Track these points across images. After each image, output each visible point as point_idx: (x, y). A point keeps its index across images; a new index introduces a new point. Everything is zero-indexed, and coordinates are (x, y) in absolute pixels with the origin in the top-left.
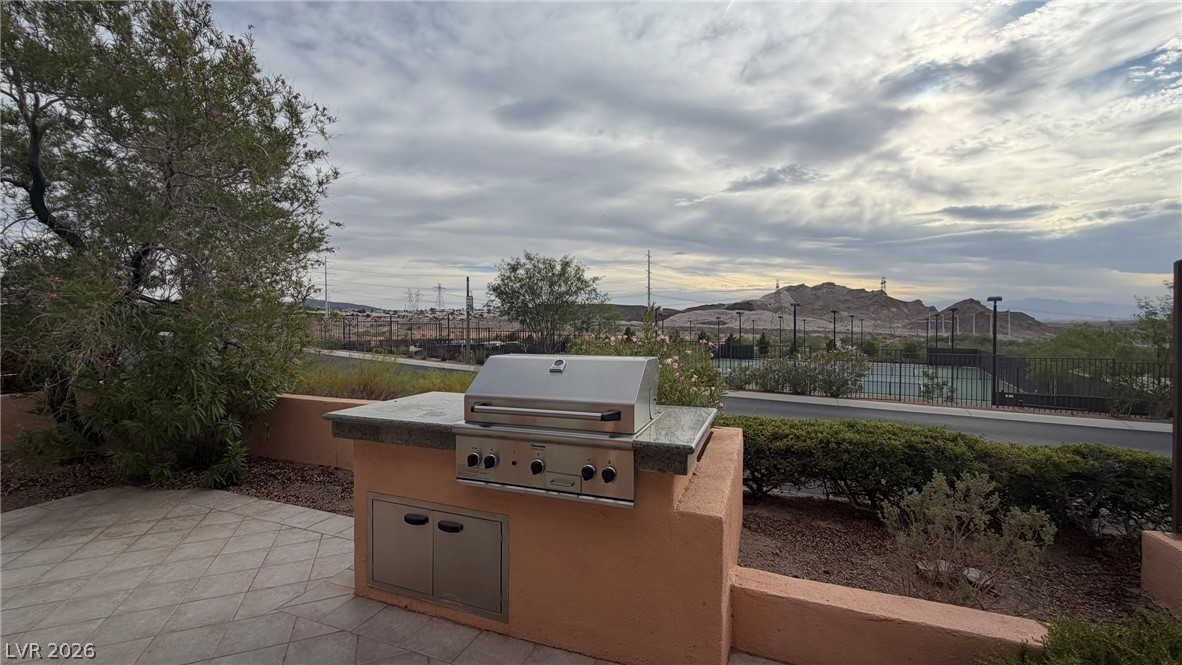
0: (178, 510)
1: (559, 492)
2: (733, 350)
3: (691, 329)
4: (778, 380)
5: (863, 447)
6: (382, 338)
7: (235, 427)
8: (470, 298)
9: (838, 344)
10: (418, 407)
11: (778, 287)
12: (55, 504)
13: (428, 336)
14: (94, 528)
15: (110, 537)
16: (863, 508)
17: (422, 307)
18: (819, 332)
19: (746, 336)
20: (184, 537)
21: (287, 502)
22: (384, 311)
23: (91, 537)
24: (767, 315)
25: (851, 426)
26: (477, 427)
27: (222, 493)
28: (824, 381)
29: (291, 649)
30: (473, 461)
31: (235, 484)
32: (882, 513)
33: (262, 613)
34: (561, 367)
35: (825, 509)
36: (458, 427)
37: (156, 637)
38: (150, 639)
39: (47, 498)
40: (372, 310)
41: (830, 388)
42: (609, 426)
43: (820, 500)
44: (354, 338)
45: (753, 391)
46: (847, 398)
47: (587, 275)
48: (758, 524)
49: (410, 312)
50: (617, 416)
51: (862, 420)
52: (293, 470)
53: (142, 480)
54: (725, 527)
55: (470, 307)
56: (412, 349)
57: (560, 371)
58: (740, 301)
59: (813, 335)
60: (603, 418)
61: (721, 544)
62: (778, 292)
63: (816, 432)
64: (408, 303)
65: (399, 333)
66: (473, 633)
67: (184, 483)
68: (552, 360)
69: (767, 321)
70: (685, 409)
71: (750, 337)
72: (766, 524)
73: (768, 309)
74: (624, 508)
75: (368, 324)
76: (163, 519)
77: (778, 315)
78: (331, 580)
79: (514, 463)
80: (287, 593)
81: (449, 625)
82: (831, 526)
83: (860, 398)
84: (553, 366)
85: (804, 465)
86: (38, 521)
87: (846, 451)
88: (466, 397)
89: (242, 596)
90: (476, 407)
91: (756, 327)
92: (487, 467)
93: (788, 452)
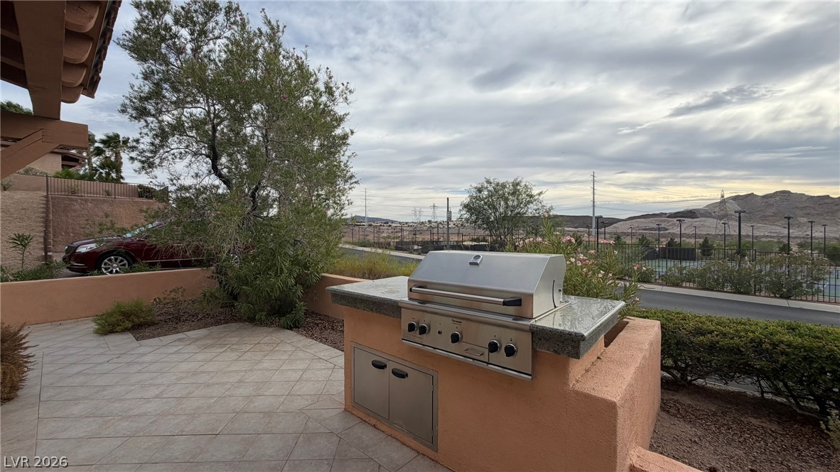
0: (266, 340)
1: (473, 359)
2: (675, 251)
3: (632, 235)
4: (718, 279)
5: (805, 351)
6: (397, 240)
7: (300, 291)
8: (449, 213)
9: (794, 248)
10: (385, 286)
11: (723, 197)
12: (214, 329)
13: (426, 239)
14: (226, 344)
15: (232, 350)
16: (806, 413)
17: (423, 220)
18: (771, 237)
19: (687, 240)
20: (265, 356)
21: (321, 342)
22: (400, 223)
23: (224, 349)
24: (711, 222)
25: (792, 329)
26: (416, 303)
27: (289, 332)
28: (772, 283)
29: (301, 439)
30: (411, 328)
31: (296, 327)
32: (826, 426)
33: (291, 410)
34: (478, 261)
35: (759, 406)
36: (402, 302)
37: (237, 413)
38: (234, 414)
39: (212, 325)
40: (393, 222)
41: (780, 290)
42: (511, 310)
43: (754, 398)
44: (382, 240)
45: (690, 288)
46: (801, 300)
47: (535, 192)
48: (679, 410)
49: (416, 223)
50: (518, 302)
51: (807, 323)
52: (328, 321)
53: (252, 320)
54: (620, 412)
55: (449, 218)
56: (416, 247)
57: (477, 264)
58: (682, 210)
59: (764, 239)
60: (505, 304)
61: (615, 426)
62: (724, 201)
63: (746, 331)
64: (414, 217)
65: (408, 237)
66: (413, 454)
67: (272, 323)
68: (473, 255)
69: (710, 227)
70: (593, 300)
71: (692, 241)
72: (687, 412)
73: (713, 217)
74: (523, 380)
75: (390, 231)
76: (258, 343)
77: (723, 221)
78: (333, 397)
79: (439, 333)
80: (307, 400)
81: (398, 444)
82: (764, 425)
83: (818, 301)
84: (472, 260)
85: (731, 361)
86: (205, 337)
87: (783, 353)
88: (409, 280)
89: (284, 397)
90: (413, 288)
91: (698, 232)
92: (420, 334)
93: (712, 348)
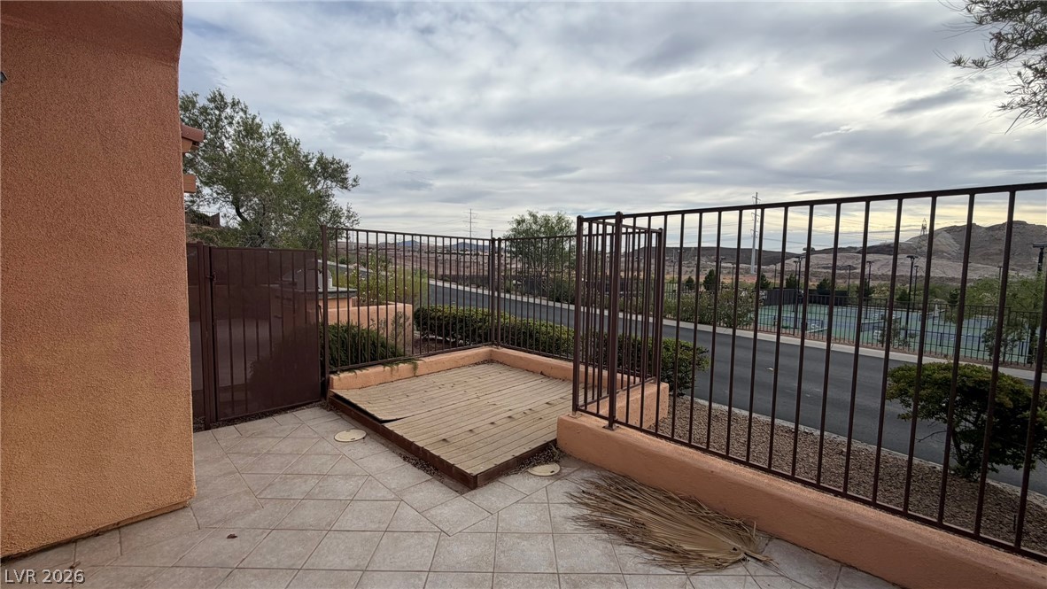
58: (878, 244)
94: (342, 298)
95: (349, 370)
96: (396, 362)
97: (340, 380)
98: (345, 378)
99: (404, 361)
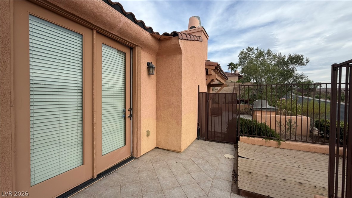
94: (267, 111)
95: (248, 136)
96: (270, 139)
97: (242, 138)
98: (244, 138)
99: (274, 140)
